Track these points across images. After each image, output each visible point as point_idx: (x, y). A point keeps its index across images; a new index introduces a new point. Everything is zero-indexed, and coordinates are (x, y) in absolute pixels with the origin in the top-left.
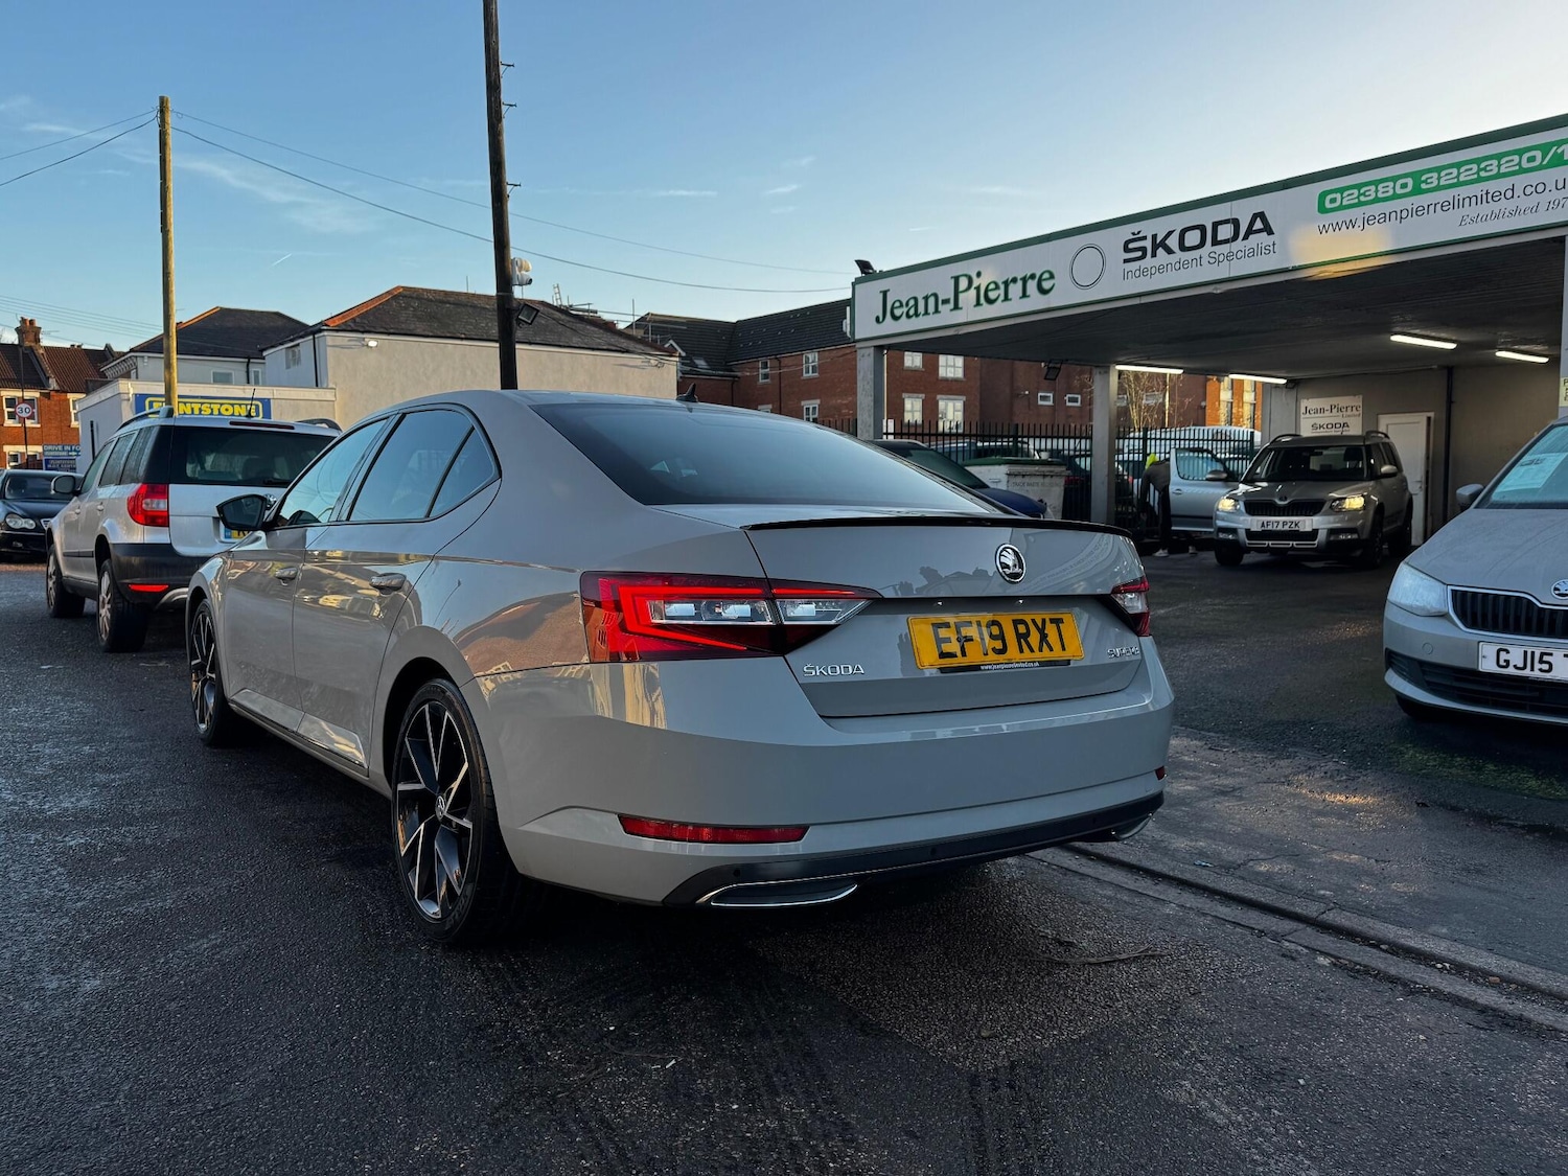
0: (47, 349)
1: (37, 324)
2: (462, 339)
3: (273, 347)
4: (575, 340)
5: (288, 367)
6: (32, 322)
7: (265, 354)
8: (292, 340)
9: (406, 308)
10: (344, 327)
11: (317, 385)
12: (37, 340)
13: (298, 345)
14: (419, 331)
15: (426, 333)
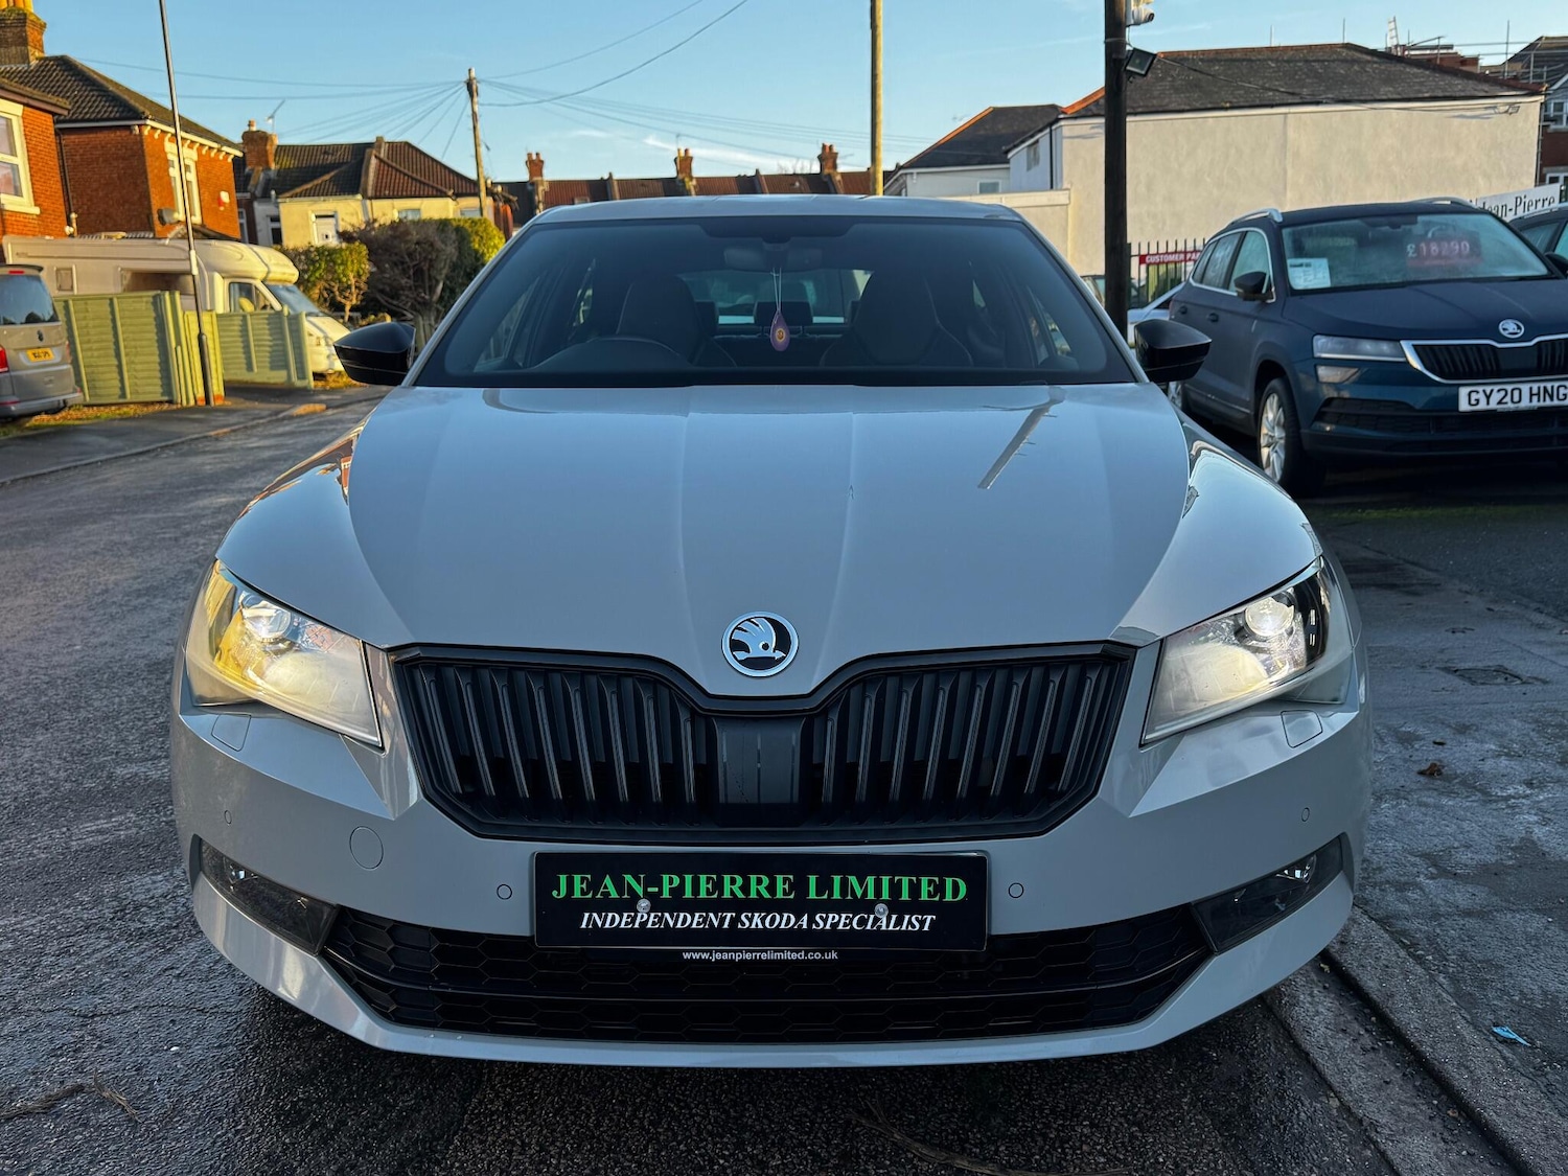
0: (843, 174)
1: (835, 150)
2: (1226, 109)
3: (1016, 146)
4: (1385, 90)
5: (1029, 169)
6: (831, 147)
7: (1009, 156)
8: (1032, 136)
9: (1162, 79)
10: (1083, 113)
11: (1052, 187)
12: (835, 166)
13: (1037, 142)
14: (1173, 106)
15: (1182, 107)
